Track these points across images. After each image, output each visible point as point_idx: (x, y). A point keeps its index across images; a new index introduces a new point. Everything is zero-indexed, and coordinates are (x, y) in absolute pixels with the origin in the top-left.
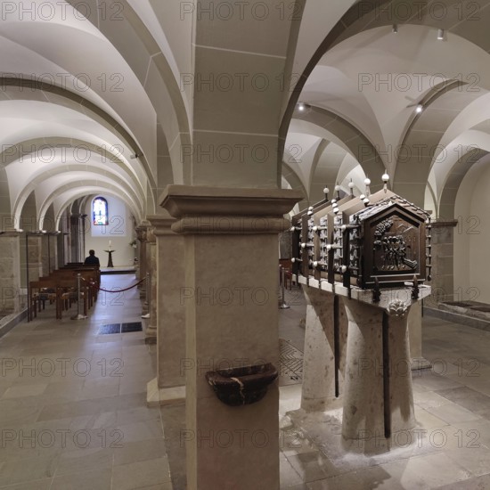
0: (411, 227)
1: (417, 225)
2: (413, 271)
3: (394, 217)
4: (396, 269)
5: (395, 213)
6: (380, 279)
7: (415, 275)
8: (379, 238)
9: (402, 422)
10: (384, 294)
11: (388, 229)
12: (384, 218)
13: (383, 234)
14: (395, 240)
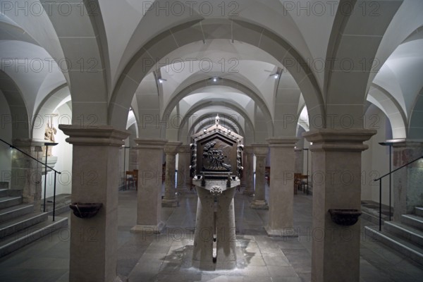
0: (228, 145)
1: (232, 145)
2: (228, 171)
3: (217, 140)
4: (217, 169)
5: (217, 137)
6: (206, 174)
7: (229, 173)
8: (206, 151)
9: (224, 256)
10: (208, 182)
11: (212, 146)
12: (210, 140)
13: (209, 149)
14: (216, 153)
